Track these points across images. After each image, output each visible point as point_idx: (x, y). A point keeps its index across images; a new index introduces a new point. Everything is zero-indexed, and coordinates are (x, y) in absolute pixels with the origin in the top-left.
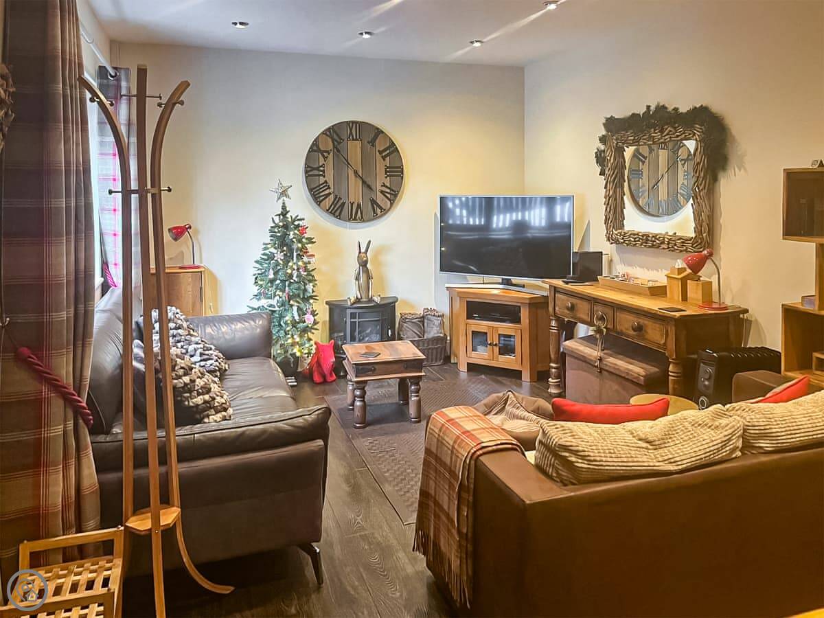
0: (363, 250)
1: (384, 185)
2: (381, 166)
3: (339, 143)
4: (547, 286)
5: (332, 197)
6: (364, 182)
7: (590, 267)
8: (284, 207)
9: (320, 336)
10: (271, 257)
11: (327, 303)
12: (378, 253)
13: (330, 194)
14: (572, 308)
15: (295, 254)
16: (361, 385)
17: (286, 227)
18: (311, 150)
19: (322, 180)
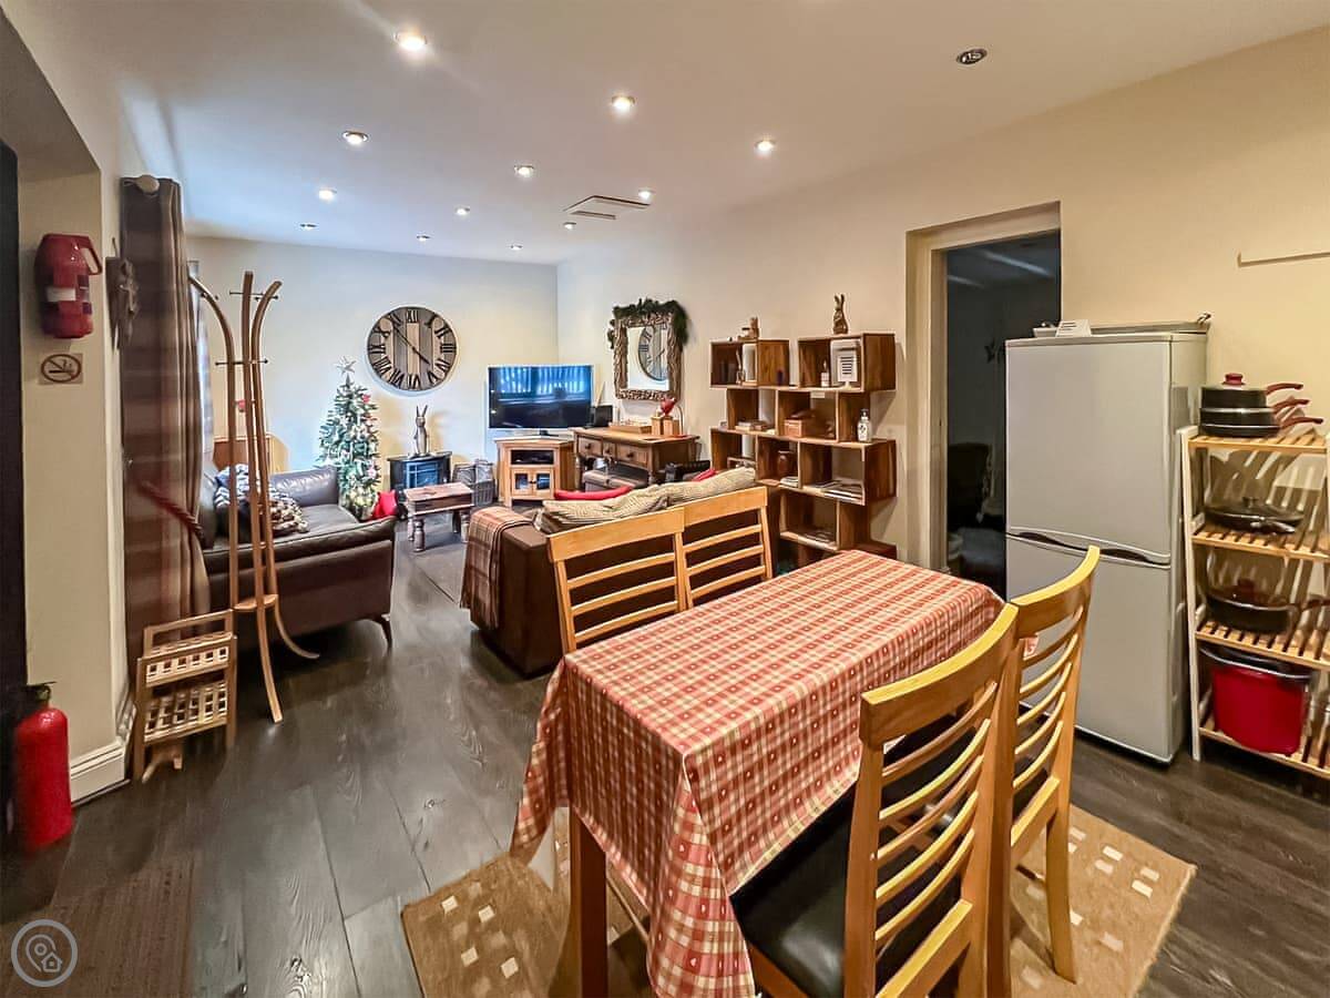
0: (421, 413)
1: (439, 359)
2: (437, 342)
3: (399, 325)
4: (572, 433)
5: (392, 371)
6: (421, 358)
7: (604, 417)
8: (348, 380)
9: (382, 486)
10: (337, 422)
11: (389, 460)
12: (435, 416)
13: (389, 368)
14: (589, 447)
15: (359, 418)
16: (421, 519)
17: (350, 396)
18: (374, 331)
19: (383, 356)
